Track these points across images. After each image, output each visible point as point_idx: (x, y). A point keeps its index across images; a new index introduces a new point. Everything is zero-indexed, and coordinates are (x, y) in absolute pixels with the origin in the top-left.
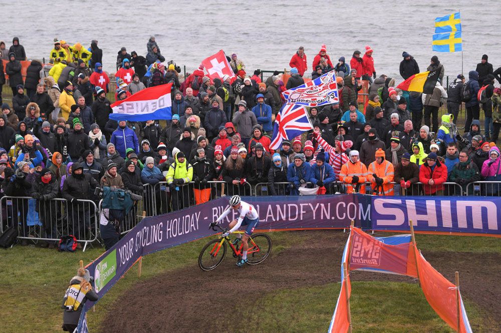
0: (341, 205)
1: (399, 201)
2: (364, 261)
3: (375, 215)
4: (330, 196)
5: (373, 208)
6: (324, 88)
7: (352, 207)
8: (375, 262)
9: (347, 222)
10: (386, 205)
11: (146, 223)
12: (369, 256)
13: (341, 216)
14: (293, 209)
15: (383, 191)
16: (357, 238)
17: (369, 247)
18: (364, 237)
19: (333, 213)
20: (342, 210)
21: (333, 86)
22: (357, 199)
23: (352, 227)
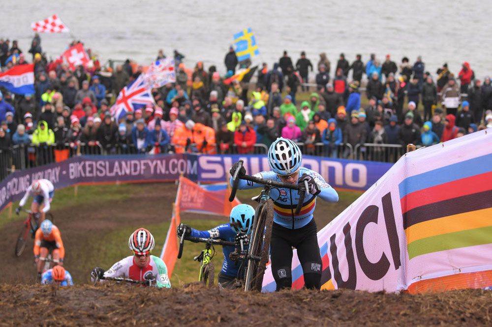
0: (173, 163)
1: (218, 159)
2: (190, 205)
3: (200, 170)
4: (165, 155)
5: (198, 165)
6: (164, 69)
7: (182, 164)
8: (199, 205)
9: (178, 175)
10: (209, 162)
11: (16, 175)
12: (195, 200)
13: (174, 170)
14: (135, 165)
15: (206, 151)
16: (185, 186)
17: (194, 194)
18: (190, 185)
19: (167, 168)
20: (175, 166)
21: (171, 69)
22: (186, 157)
23: (181, 178)
